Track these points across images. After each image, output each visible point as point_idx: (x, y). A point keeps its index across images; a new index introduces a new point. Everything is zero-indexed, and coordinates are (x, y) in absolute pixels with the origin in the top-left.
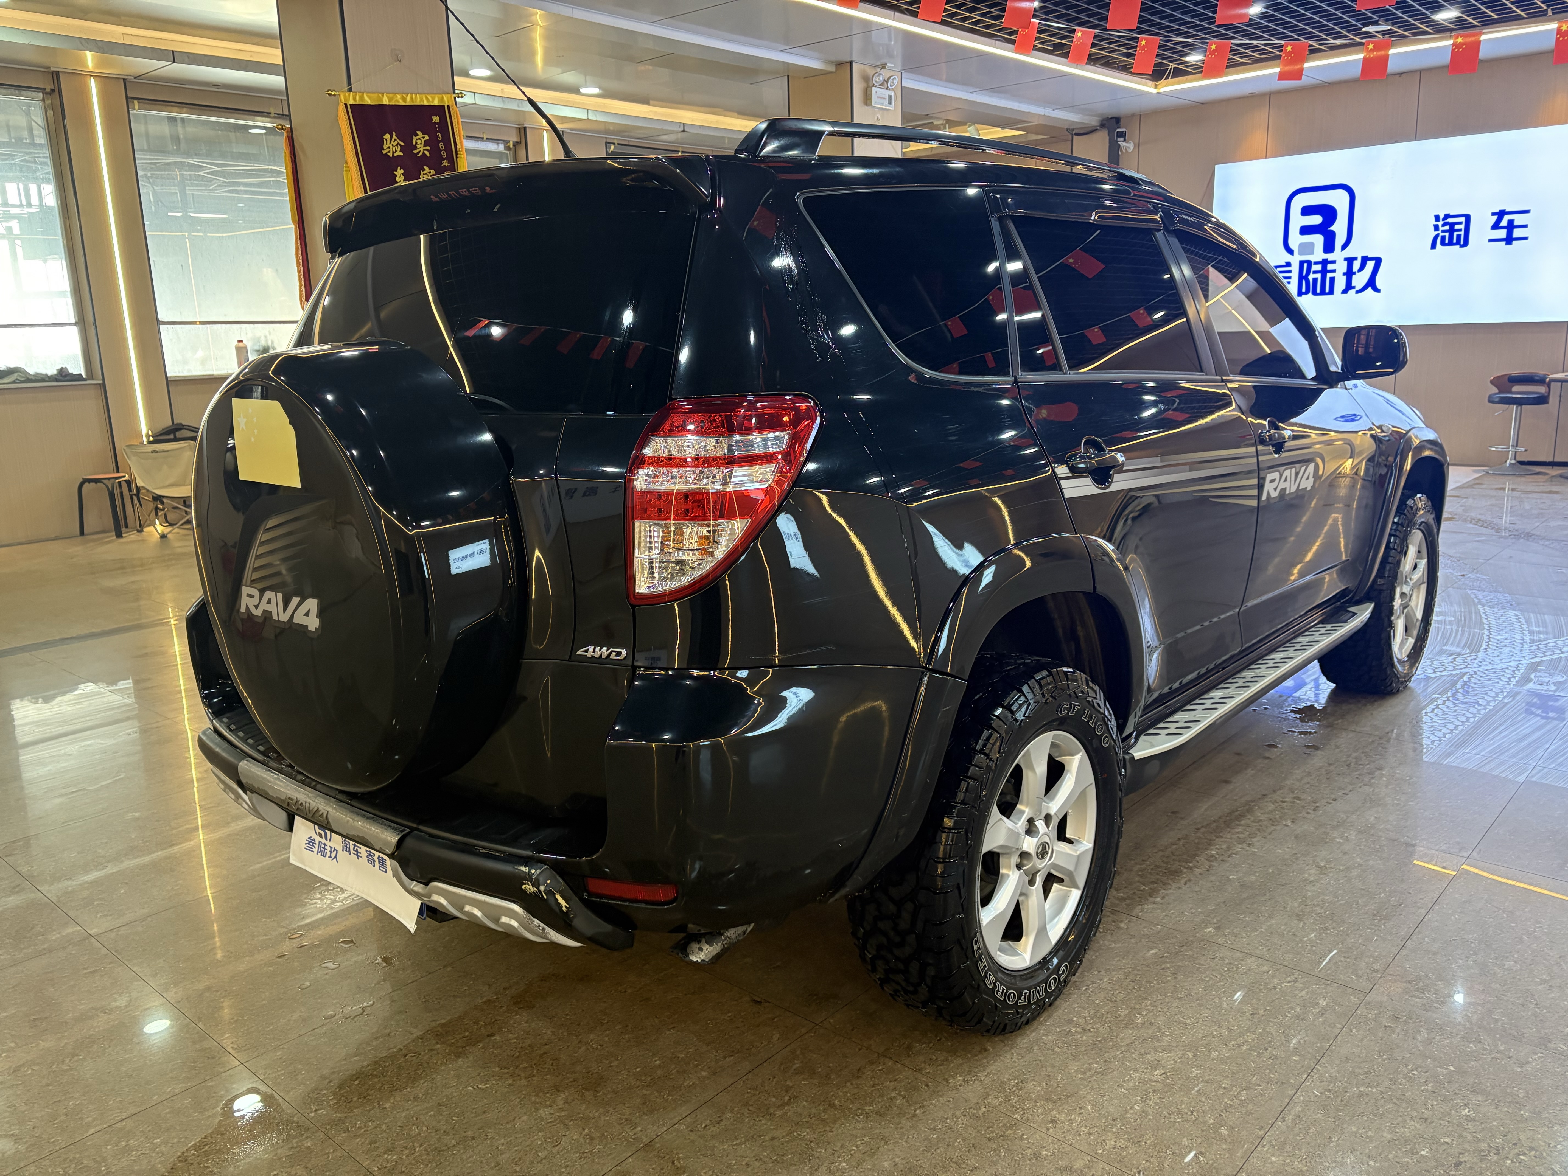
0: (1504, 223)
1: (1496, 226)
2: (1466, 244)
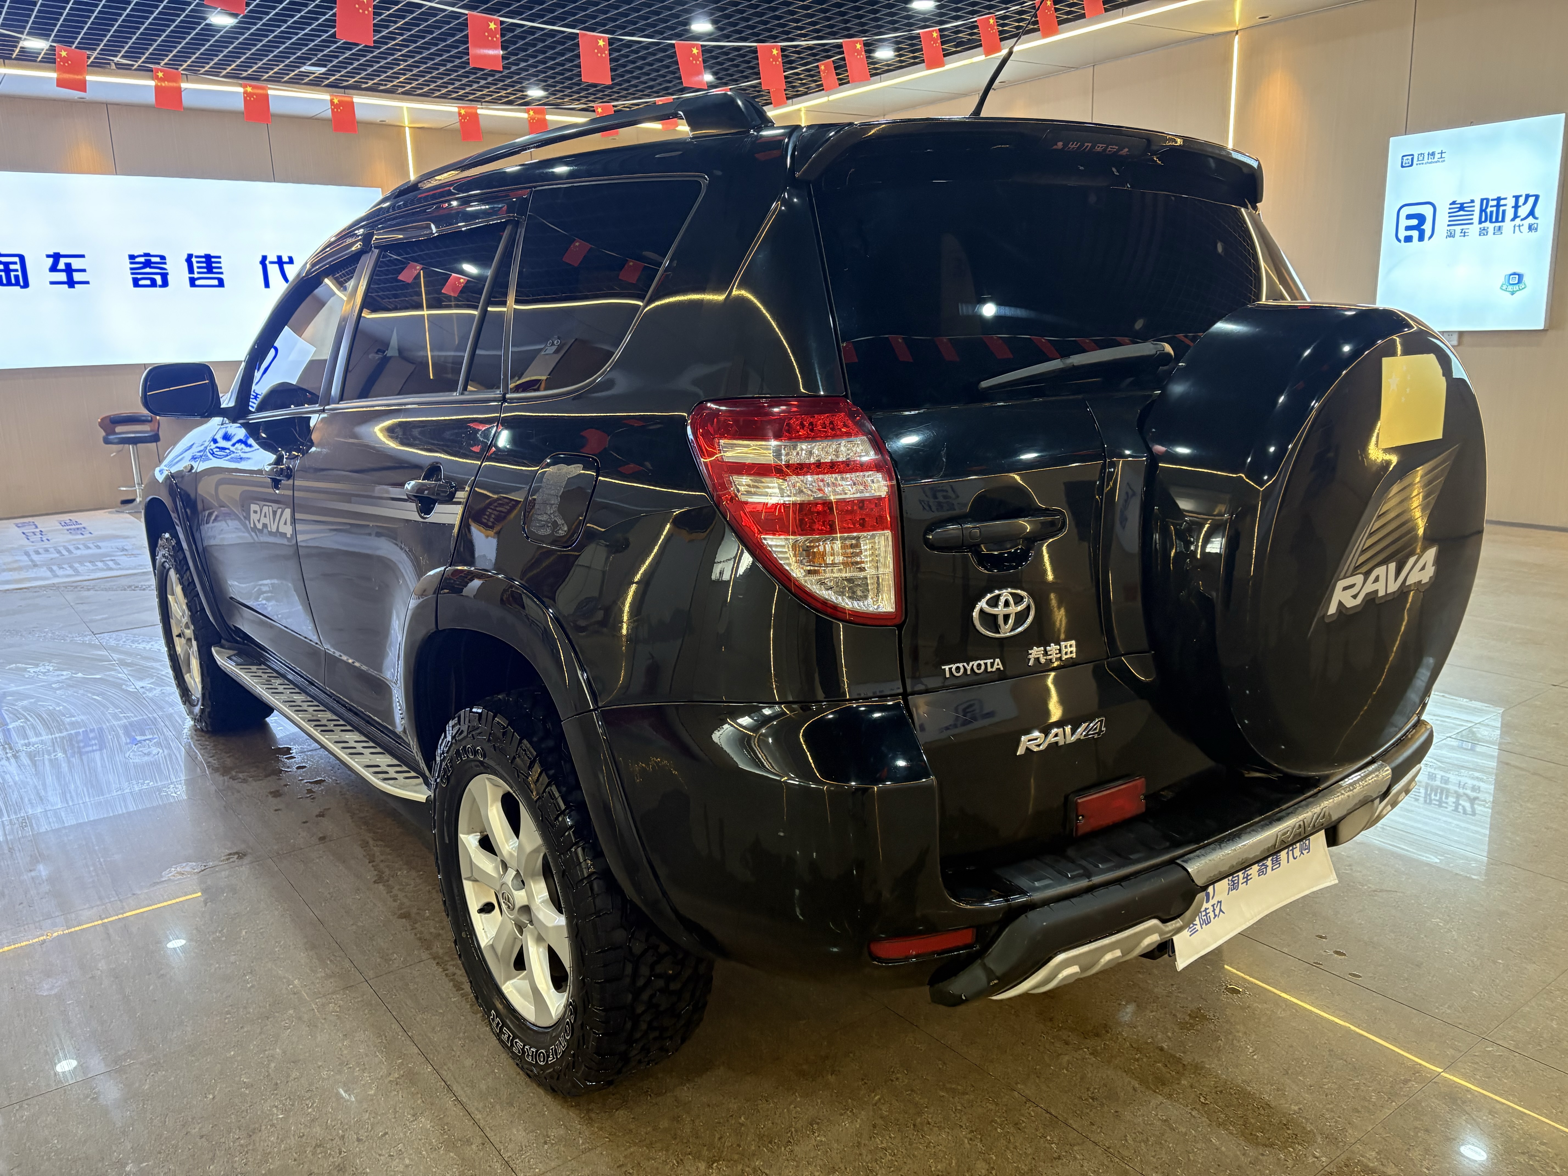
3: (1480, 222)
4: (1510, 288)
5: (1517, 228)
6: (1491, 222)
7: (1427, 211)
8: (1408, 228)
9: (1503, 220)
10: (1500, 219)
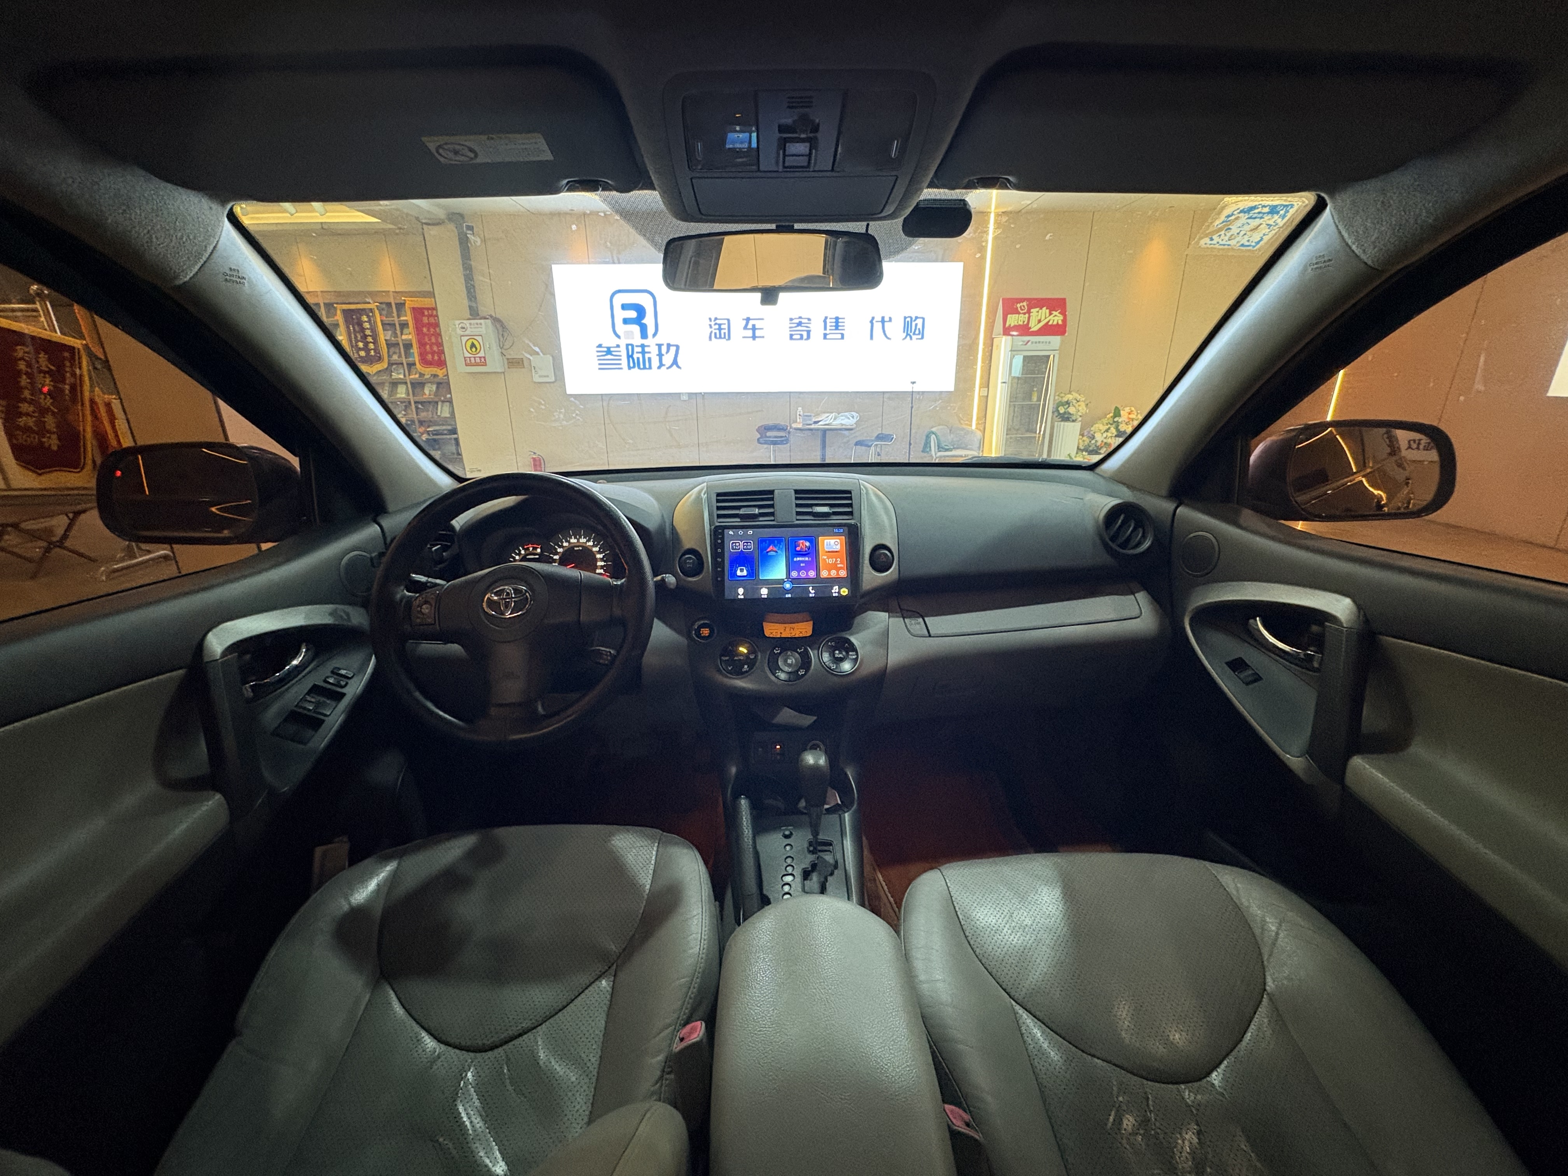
0: (750, 326)
1: (745, 328)
2: (729, 338)
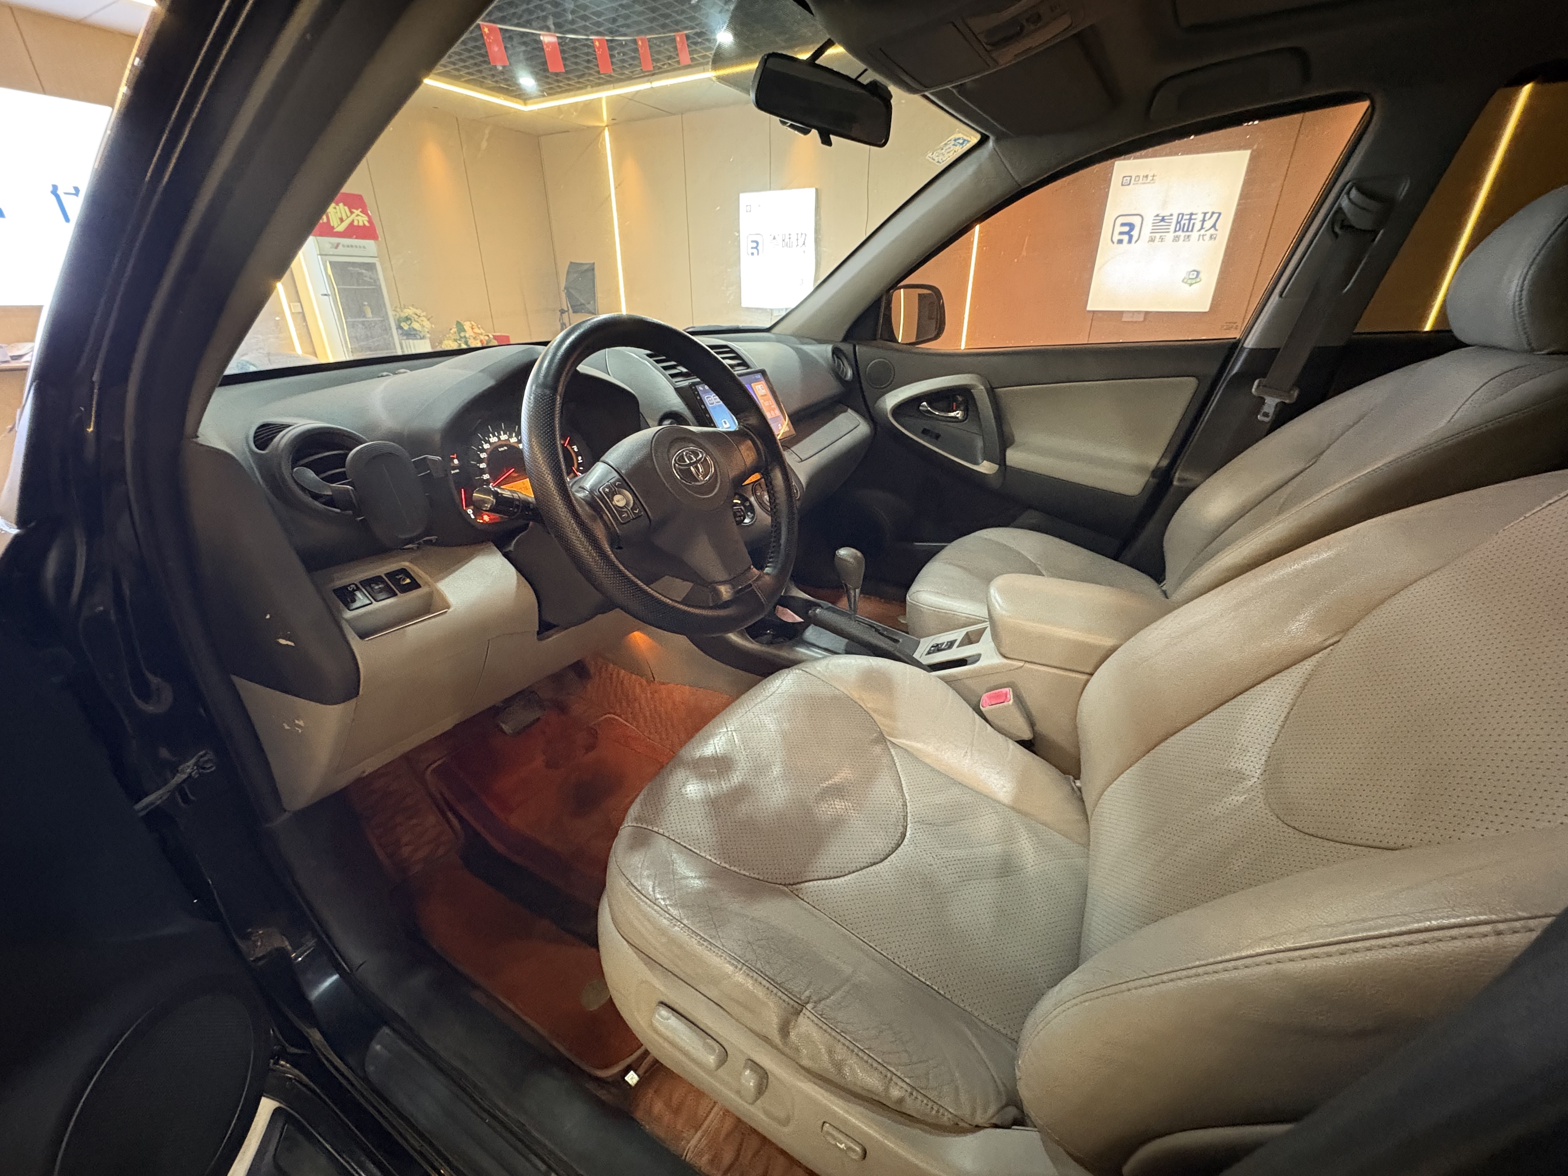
3: (1175, 231)
4: (1189, 281)
5: (1201, 237)
6: (1183, 231)
7: (1136, 221)
8: (1121, 233)
9: (1192, 231)
10: (1190, 229)
